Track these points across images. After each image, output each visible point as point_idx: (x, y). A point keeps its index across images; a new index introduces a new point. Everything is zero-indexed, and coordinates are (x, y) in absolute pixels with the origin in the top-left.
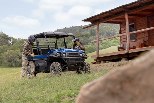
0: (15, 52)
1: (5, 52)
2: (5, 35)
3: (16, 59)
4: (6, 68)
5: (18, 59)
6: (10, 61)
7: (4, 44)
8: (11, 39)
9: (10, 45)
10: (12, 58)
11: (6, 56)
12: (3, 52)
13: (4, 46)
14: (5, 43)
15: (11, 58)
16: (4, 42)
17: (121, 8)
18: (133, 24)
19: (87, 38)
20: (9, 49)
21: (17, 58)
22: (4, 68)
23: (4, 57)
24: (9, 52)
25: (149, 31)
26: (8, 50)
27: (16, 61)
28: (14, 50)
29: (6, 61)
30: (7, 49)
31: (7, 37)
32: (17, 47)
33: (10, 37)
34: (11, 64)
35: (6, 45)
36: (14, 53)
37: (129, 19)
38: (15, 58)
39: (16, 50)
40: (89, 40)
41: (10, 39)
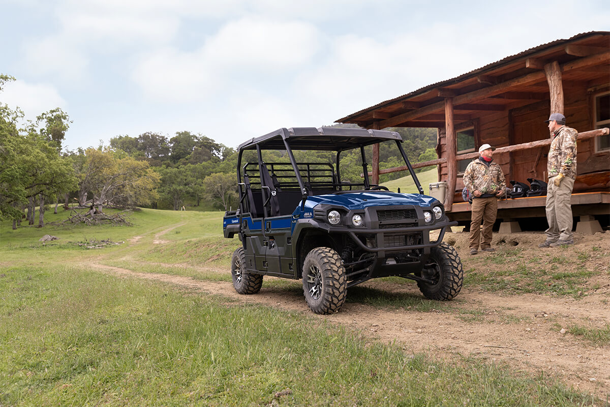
0: (229, 177)
1: (207, 177)
2: (208, 139)
3: (229, 192)
4: (206, 212)
5: (234, 192)
6: (216, 196)
7: (204, 160)
8: (220, 147)
9: (217, 160)
10: (221, 189)
11: (209, 185)
12: (203, 178)
13: (204, 163)
14: (206, 158)
15: (219, 189)
16: (204, 155)
17: (433, 90)
18: (472, 128)
19: (387, 146)
20: (214, 170)
21: (232, 190)
22: (201, 213)
23: (204, 187)
24: (215, 178)
25: (513, 154)
26: (213, 173)
27: (230, 197)
28: (225, 172)
29: (209, 197)
30: (211, 169)
31: (210, 143)
32: (233, 166)
33: (217, 145)
34: (219, 203)
35: (209, 161)
36: (226, 180)
37: (455, 117)
38: (228, 189)
39: (230, 173)
40: (391, 150)
41: (217, 147)
